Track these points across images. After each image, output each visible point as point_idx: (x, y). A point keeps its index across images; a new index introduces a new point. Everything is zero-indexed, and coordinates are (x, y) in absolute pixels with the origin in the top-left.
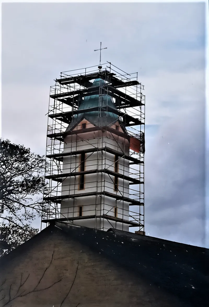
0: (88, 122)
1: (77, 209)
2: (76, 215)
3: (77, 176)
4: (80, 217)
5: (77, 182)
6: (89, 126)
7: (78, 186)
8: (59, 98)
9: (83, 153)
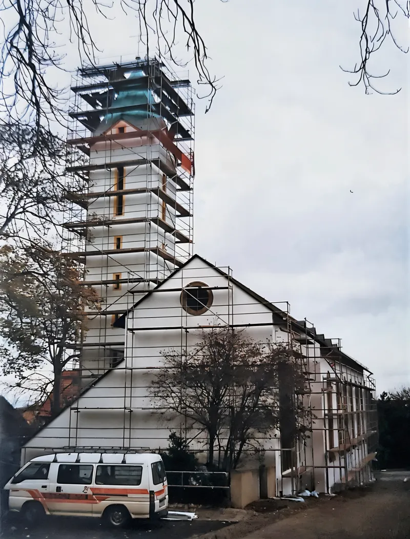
0: (127, 125)
1: (113, 240)
2: (113, 247)
3: (113, 198)
4: (119, 250)
5: (112, 205)
6: (129, 129)
7: (114, 209)
8: (81, 93)
9: (120, 166)
